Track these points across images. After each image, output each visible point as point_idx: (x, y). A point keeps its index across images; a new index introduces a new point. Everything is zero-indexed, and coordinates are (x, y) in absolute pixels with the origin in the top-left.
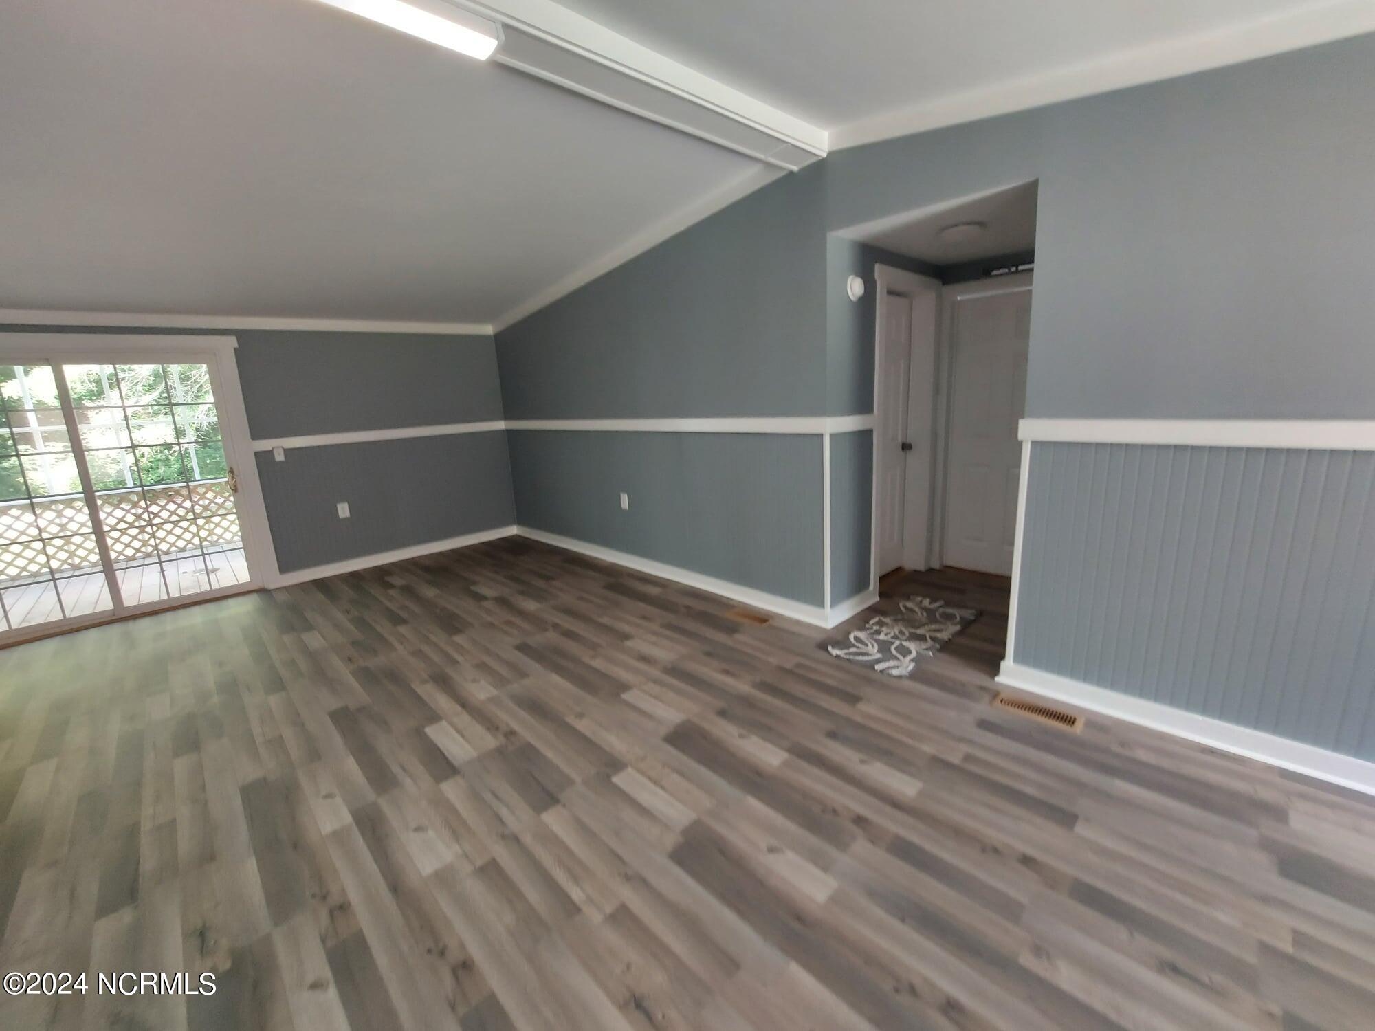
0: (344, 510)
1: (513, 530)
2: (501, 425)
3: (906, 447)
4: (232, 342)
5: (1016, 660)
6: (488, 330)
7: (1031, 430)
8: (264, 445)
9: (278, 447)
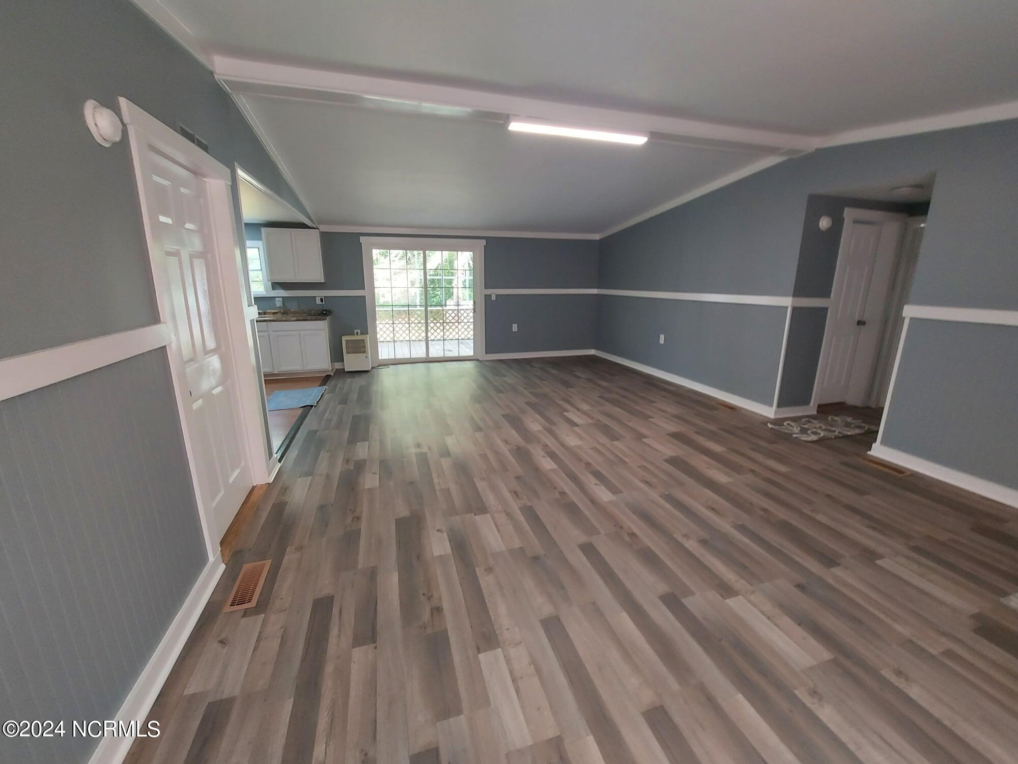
0: (515, 328)
1: (592, 352)
2: (595, 291)
3: (861, 323)
4: (484, 242)
5: (882, 443)
6: (597, 237)
7: (910, 311)
8: (489, 292)
9: (493, 293)
